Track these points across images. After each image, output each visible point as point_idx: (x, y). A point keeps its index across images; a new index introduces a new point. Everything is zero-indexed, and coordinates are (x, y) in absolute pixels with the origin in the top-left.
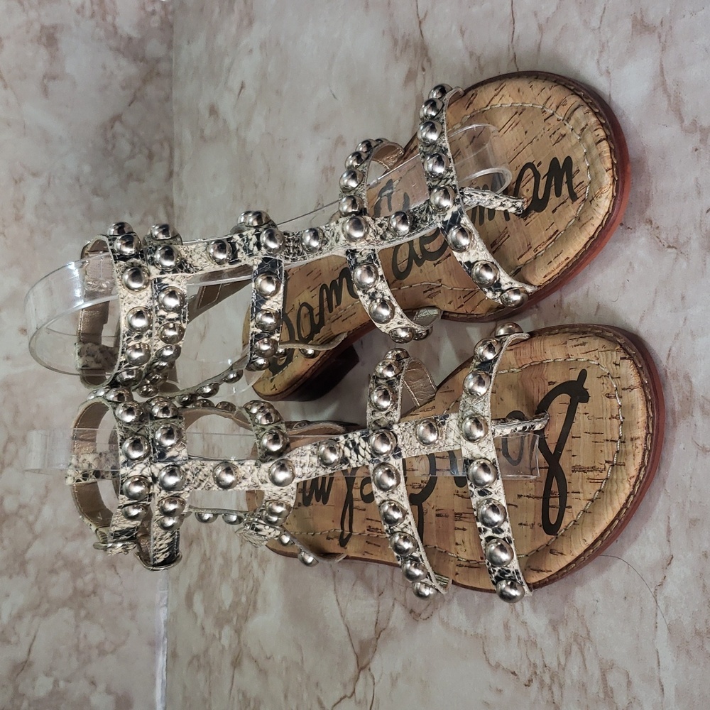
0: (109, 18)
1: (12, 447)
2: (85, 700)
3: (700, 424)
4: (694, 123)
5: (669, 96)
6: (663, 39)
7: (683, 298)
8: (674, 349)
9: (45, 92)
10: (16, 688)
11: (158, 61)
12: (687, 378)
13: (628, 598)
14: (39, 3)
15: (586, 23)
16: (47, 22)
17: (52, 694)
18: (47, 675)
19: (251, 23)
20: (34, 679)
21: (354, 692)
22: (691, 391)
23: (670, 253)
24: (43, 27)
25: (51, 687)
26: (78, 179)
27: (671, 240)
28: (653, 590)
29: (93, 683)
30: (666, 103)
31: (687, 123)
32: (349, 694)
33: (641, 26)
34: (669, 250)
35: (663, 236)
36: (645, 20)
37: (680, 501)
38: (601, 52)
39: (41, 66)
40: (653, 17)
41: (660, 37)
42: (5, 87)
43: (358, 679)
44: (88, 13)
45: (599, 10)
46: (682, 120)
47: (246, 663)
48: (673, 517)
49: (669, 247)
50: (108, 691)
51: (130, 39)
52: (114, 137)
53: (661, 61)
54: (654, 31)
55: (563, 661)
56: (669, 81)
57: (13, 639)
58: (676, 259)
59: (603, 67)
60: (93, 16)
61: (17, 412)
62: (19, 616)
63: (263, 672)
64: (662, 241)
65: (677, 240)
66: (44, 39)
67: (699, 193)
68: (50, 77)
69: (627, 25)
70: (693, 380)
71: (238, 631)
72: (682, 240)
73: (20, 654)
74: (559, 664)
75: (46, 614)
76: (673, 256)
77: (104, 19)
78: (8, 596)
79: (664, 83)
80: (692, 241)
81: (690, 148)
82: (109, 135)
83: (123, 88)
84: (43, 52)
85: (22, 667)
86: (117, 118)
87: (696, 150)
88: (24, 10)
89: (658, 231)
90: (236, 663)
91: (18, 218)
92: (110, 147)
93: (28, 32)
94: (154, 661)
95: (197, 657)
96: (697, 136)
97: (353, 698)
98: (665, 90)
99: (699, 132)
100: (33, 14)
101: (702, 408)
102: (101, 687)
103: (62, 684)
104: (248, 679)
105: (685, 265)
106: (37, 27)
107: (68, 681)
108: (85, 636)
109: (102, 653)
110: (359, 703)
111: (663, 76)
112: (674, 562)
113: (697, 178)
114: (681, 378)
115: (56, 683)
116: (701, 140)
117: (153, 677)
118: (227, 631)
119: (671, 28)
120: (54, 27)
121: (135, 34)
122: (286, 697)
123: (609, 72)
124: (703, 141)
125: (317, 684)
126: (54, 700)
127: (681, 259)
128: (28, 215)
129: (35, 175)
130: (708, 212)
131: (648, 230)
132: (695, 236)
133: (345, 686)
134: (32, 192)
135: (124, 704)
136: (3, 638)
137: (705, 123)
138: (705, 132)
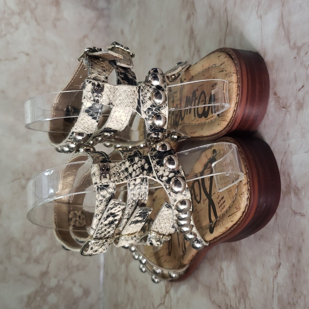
2: (71, 290)
3: (293, 199)
4: (295, 44)
5: (285, 30)
7: (288, 134)
8: (284, 160)
9: (55, 26)
10: (42, 282)
11: (103, 9)
12: (289, 175)
13: (263, 280)
17: (57, 286)
18: (55, 277)
20: (50, 279)
22: (290, 182)
23: (283, 111)
25: (56, 283)
26: (69, 65)
27: (284, 104)
28: (272, 278)
29: (74, 282)
30: (284, 33)
31: (292, 43)
32: (163, 303)
34: (283, 109)
35: (281, 102)
37: (284, 236)
38: (258, 6)
39: (53, 15)
42: (38, 25)
43: (166, 296)
46: (290, 43)
47: (129, 281)
48: (281, 244)
49: (283, 107)
50: (81, 286)
53: (282, 12)
55: (237, 305)
56: (285, 22)
57: (41, 262)
58: (286, 114)
59: (259, 14)
62: (43, 253)
63: (134, 287)
64: (281, 104)
65: (286, 104)
66: (55, 3)
67: (296, 81)
68: (57, 19)
70: (291, 177)
71: (127, 267)
72: (288, 104)
74: (236, 306)
75: (55, 252)
76: (285, 112)
78: (39, 243)
79: (283, 23)
80: (292, 106)
81: (293, 57)
83: (88, 23)
84: (54, 8)
85: (44, 274)
86: (86, 36)
87: (295, 58)
89: (278, 99)
90: (126, 281)
91: (44, 82)
95: (114, 275)
96: (296, 51)
97: (164, 305)
98: (283, 27)
99: (297, 49)
101: (294, 192)
102: (78, 284)
103: (61, 282)
104: (130, 288)
105: (289, 117)
107: (64, 281)
108: (71, 262)
109: (78, 270)
110: (166, 307)
111: (282, 19)
112: (281, 267)
113: (295, 73)
114: (286, 175)
115: (59, 281)
116: (297, 53)
118: (123, 266)
123: (261, 17)
124: (298, 53)
125: (152, 296)
126: (58, 288)
127: (288, 115)
128: (48, 81)
129: (51, 63)
130: (299, 90)
131: (275, 98)
132: (293, 103)
133: (161, 299)
134: (49, 70)
135: (86, 293)
136: (37, 261)
137: (299, 44)
138: (299, 49)
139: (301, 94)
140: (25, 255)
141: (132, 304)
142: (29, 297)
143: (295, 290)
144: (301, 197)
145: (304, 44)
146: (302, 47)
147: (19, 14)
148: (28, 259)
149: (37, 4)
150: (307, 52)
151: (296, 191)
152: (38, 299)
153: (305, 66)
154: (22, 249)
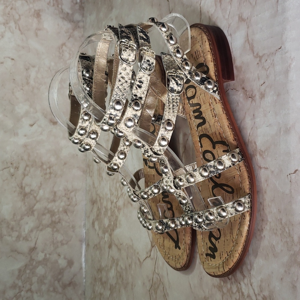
0: (60, 6)
1: (28, 169)
2: (56, 262)
3: (259, 158)
4: (257, 54)
5: (250, 44)
6: (248, 24)
7: (254, 115)
8: (251, 133)
9: (37, 35)
10: (31, 257)
11: (79, 22)
12: (255, 143)
14: (34, 2)
15: (224, 17)
16: (37, 8)
17: (44, 259)
18: (42, 252)
19: (112, 8)
20: (38, 254)
21: (150, 255)
22: (256, 148)
23: (250, 100)
24: (35, 10)
25: (43, 257)
26: (49, 68)
27: (250, 95)
30: (249, 46)
31: (255, 54)
32: (149, 256)
33: (241, 19)
34: (250, 99)
35: (248, 94)
36: (242, 17)
38: (229, 27)
39: (35, 25)
40: (245, 16)
41: (247, 23)
42: (22, 34)
43: (152, 250)
44: (52, 4)
45: (228, 12)
46: (254, 54)
47: (114, 247)
49: (249, 97)
50: (65, 258)
51: (68, 14)
52: (63, 51)
53: (247, 32)
54: (245, 21)
56: (250, 39)
57: (30, 239)
58: (252, 102)
59: (229, 32)
60: (54, 5)
61: (29, 155)
62: (32, 231)
63: (119, 250)
65: (252, 95)
66: (36, 15)
67: (259, 79)
68: (38, 29)
69: (237, 18)
70: (257, 144)
71: (110, 235)
72: (253, 95)
73: (32, 245)
75: (41, 230)
76: (251, 101)
77: (58, 6)
78: (27, 223)
79: (248, 39)
80: (256, 96)
81: (256, 63)
82: (61, 51)
83: (66, 33)
84: (35, 20)
85: (33, 250)
86: (64, 44)
87: (258, 64)
88: (28, 4)
89: (246, 92)
90: (110, 247)
91: (28, 83)
92: (61, 55)
93: (29, 12)
94: (81, 247)
95: (96, 245)
96: (258, 59)
97: (150, 257)
98: (249, 42)
99: (259, 57)
100: (31, 6)
101: (260, 154)
102: (62, 256)
103: (48, 256)
104: (114, 252)
105: (254, 104)
106: (33, 10)
107: (50, 254)
108: (56, 238)
109: (62, 244)
110: (152, 259)
111: (248, 37)
113: (258, 74)
114: (253, 143)
115: (45, 255)
117: (81, 253)
118: (107, 235)
119: (250, 20)
120: (39, 10)
121: (70, 12)
122: (127, 258)
123: (231, 35)
124: (260, 60)
125: (138, 253)
126: (45, 262)
127: (253, 102)
128: (32, 82)
129: (34, 67)
130: (261, 85)
131: (243, 91)
132: (257, 94)
133: (147, 253)
134: (33, 73)
135: (70, 263)
136: (26, 239)
137: (261, 54)
138: (261, 58)
139: (263, 88)
140: (15, 234)
141: (117, 264)
142: (20, 270)
143: (263, 220)
144: (265, 157)
145: (264, 54)
146: (262, 56)
147: (4, 24)
148: (18, 237)
149: (19, 16)
150: (267, 60)
151: (261, 153)
152: (28, 271)
153: (265, 69)
154: (12, 229)
